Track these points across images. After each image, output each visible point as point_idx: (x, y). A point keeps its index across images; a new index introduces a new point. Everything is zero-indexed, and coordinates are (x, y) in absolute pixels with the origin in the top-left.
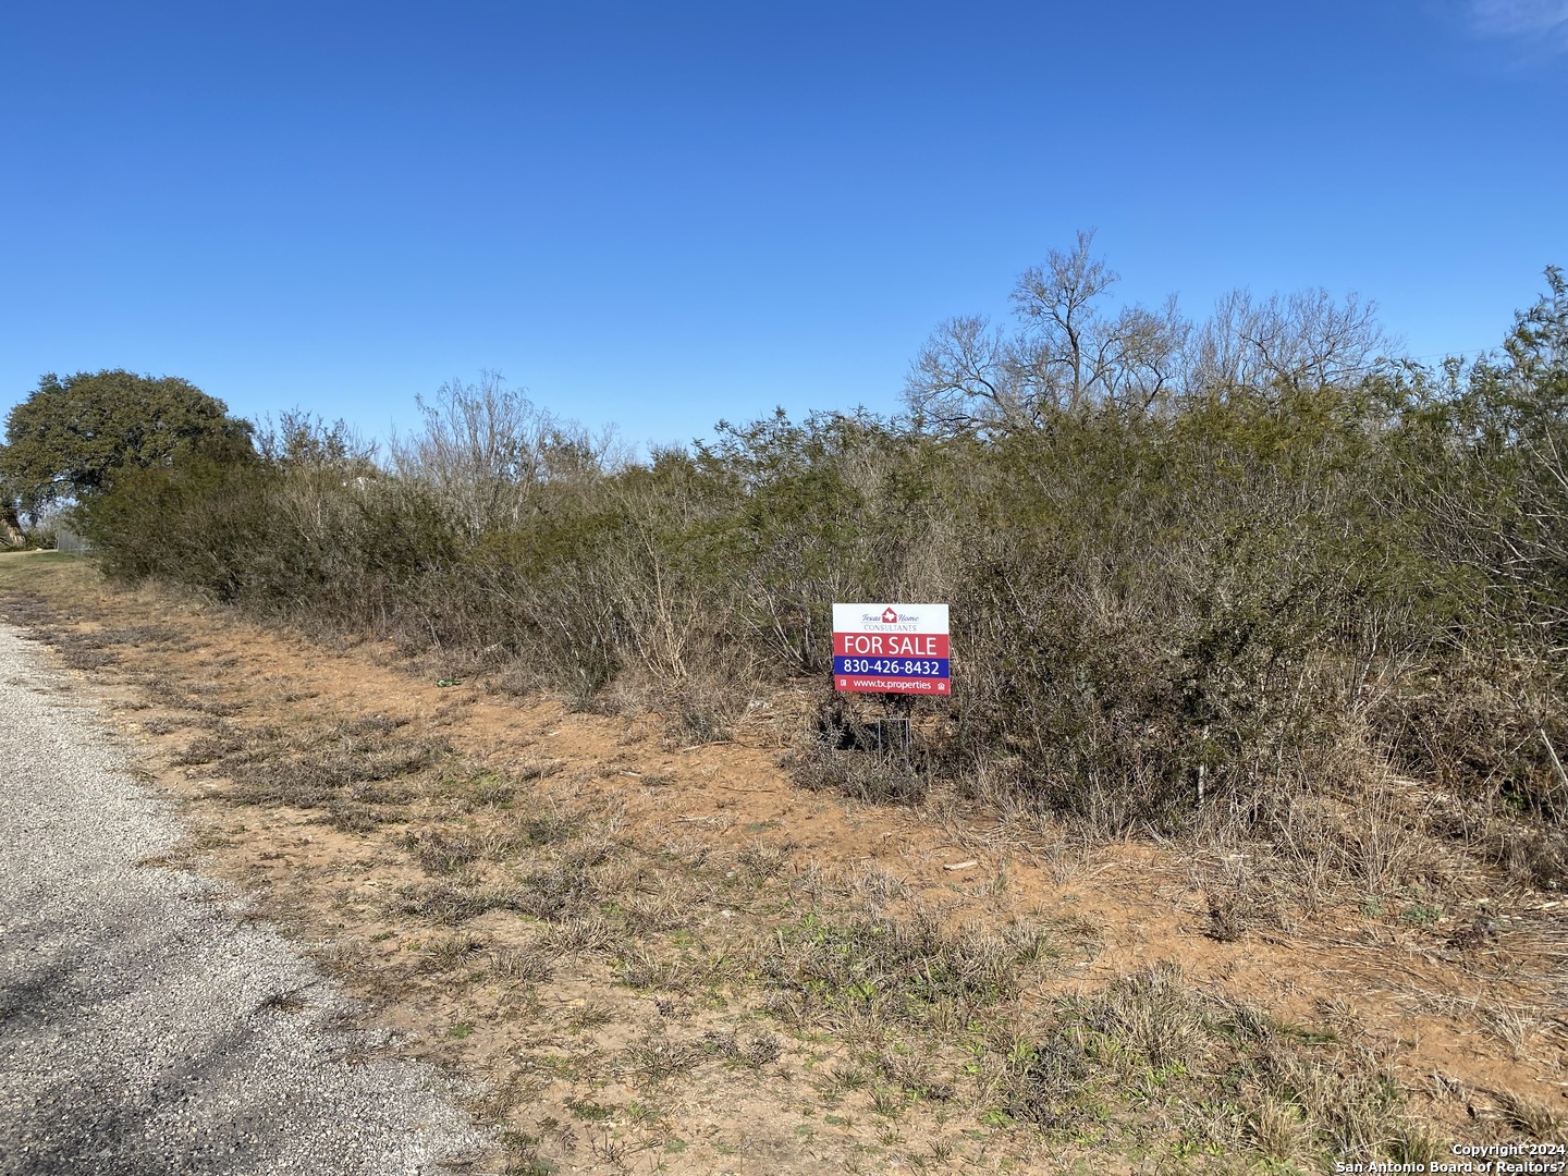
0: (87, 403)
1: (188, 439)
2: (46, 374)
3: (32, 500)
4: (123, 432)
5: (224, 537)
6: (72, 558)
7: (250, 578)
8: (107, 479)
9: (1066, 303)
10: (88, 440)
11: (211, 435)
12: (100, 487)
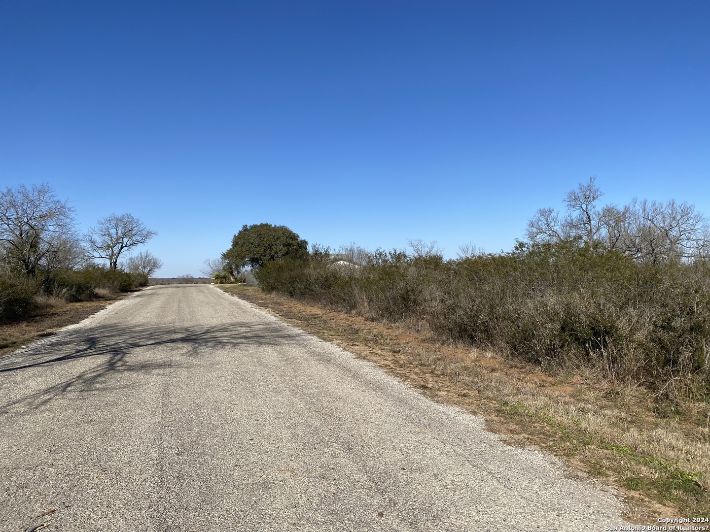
0: (256, 235)
1: (286, 248)
2: (244, 224)
3: (237, 267)
4: (267, 245)
5: (292, 280)
6: (252, 286)
7: (297, 290)
8: (261, 260)
9: (585, 203)
10: (256, 247)
11: (294, 246)
12: (258, 263)
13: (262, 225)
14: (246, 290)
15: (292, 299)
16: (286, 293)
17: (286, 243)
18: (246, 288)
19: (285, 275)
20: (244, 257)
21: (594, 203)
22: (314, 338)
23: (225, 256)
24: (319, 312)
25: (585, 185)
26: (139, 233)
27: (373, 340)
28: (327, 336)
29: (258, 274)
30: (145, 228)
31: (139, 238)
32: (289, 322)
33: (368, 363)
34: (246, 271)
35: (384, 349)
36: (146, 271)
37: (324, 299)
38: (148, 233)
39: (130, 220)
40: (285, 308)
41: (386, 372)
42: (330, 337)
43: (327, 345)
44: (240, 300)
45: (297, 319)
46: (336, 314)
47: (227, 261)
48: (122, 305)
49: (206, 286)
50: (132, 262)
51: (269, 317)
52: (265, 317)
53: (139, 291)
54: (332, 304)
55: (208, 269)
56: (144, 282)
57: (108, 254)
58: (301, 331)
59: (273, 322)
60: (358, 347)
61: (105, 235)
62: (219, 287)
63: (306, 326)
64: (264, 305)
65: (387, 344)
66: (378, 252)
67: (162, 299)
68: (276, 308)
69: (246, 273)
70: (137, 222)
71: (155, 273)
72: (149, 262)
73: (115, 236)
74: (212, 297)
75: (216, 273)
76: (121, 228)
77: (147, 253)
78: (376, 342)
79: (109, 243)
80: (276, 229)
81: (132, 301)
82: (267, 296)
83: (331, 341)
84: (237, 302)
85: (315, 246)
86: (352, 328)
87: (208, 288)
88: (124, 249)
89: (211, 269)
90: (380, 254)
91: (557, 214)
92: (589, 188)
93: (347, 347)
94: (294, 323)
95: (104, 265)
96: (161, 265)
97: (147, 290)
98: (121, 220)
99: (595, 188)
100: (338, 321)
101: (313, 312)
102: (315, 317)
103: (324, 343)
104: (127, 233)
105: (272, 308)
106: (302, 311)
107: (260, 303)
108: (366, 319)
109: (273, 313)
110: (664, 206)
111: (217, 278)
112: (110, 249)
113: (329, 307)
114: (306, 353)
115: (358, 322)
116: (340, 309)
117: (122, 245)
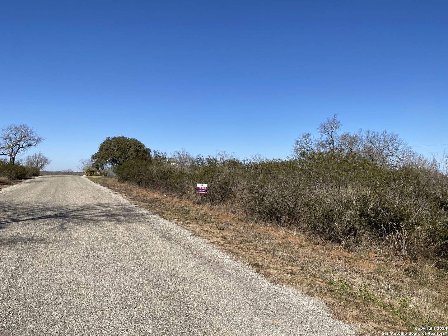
0: (116, 144)
1: (136, 153)
2: (107, 137)
3: (102, 165)
4: (122, 151)
5: (140, 174)
6: (111, 178)
7: (143, 181)
8: (118, 161)
9: (331, 130)
10: (115, 152)
11: (141, 152)
12: (116, 162)
13: (120, 138)
14: (107, 180)
15: (140, 187)
16: (135, 183)
17: (136, 150)
18: (107, 179)
19: (135, 170)
20: (107, 158)
21: (336, 131)
22: (157, 217)
23: (94, 157)
24: (159, 197)
25: (331, 119)
26: (32, 138)
27: (201, 219)
28: (166, 215)
29: (115, 169)
30: (37, 135)
31: (32, 142)
32: (137, 204)
33: (203, 240)
34: (108, 168)
35: (211, 227)
36: (39, 166)
37: (163, 187)
38: (39, 138)
39: (26, 129)
40: (134, 193)
41: (219, 249)
42: (169, 216)
43: (167, 222)
44: (102, 186)
45: (143, 202)
46: (171, 198)
47: (95, 160)
48: (14, 188)
49: (79, 177)
50: (29, 159)
51: (122, 199)
52: (119, 200)
53: (31, 179)
54: (168, 191)
55: (82, 166)
56: (36, 173)
57: (9, 152)
58: (146, 211)
59: (125, 204)
60: (191, 225)
61: (7, 139)
62: (88, 178)
63: (150, 207)
64: (119, 191)
65: (213, 222)
66: (199, 157)
67: (45, 184)
68: (127, 193)
69: (108, 169)
70: (31, 131)
71: (45, 167)
72: (41, 159)
73: (14, 140)
74: (82, 184)
75: (88, 168)
76: (19, 134)
77: (40, 154)
78: (204, 221)
79: (10, 144)
80: (130, 140)
81: (23, 185)
82: (121, 184)
83: (170, 219)
84: (100, 188)
85: (156, 152)
86: (184, 209)
87: (80, 178)
88: (21, 149)
89: (84, 166)
90: (200, 159)
91: (313, 137)
92: (333, 121)
93: (183, 225)
94: (141, 204)
95: (5, 160)
96: (50, 162)
97: (37, 178)
98: (18, 129)
99: (337, 121)
100: (173, 203)
101: (155, 197)
102: (156, 200)
103: (165, 221)
104: (23, 138)
105: (124, 193)
106: (146, 195)
107: (116, 189)
108: (194, 203)
109: (125, 196)
110: (380, 134)
111: (88, 172)
112: (10, 149)
113: (166, 193)
114: (151, 230)
115: (189, 205)
116: (174, 195)
117: (19, 146)
